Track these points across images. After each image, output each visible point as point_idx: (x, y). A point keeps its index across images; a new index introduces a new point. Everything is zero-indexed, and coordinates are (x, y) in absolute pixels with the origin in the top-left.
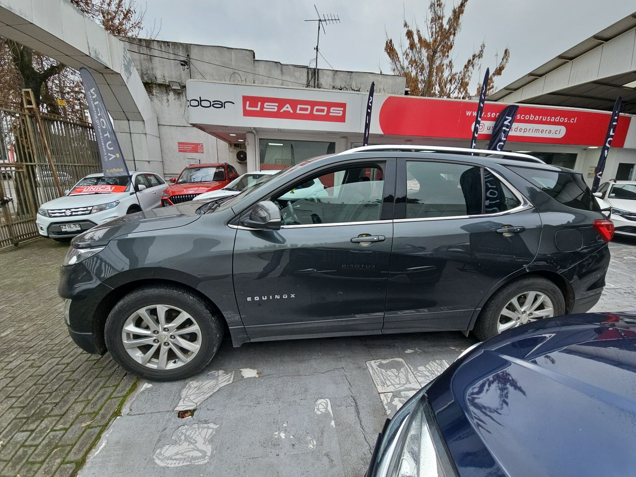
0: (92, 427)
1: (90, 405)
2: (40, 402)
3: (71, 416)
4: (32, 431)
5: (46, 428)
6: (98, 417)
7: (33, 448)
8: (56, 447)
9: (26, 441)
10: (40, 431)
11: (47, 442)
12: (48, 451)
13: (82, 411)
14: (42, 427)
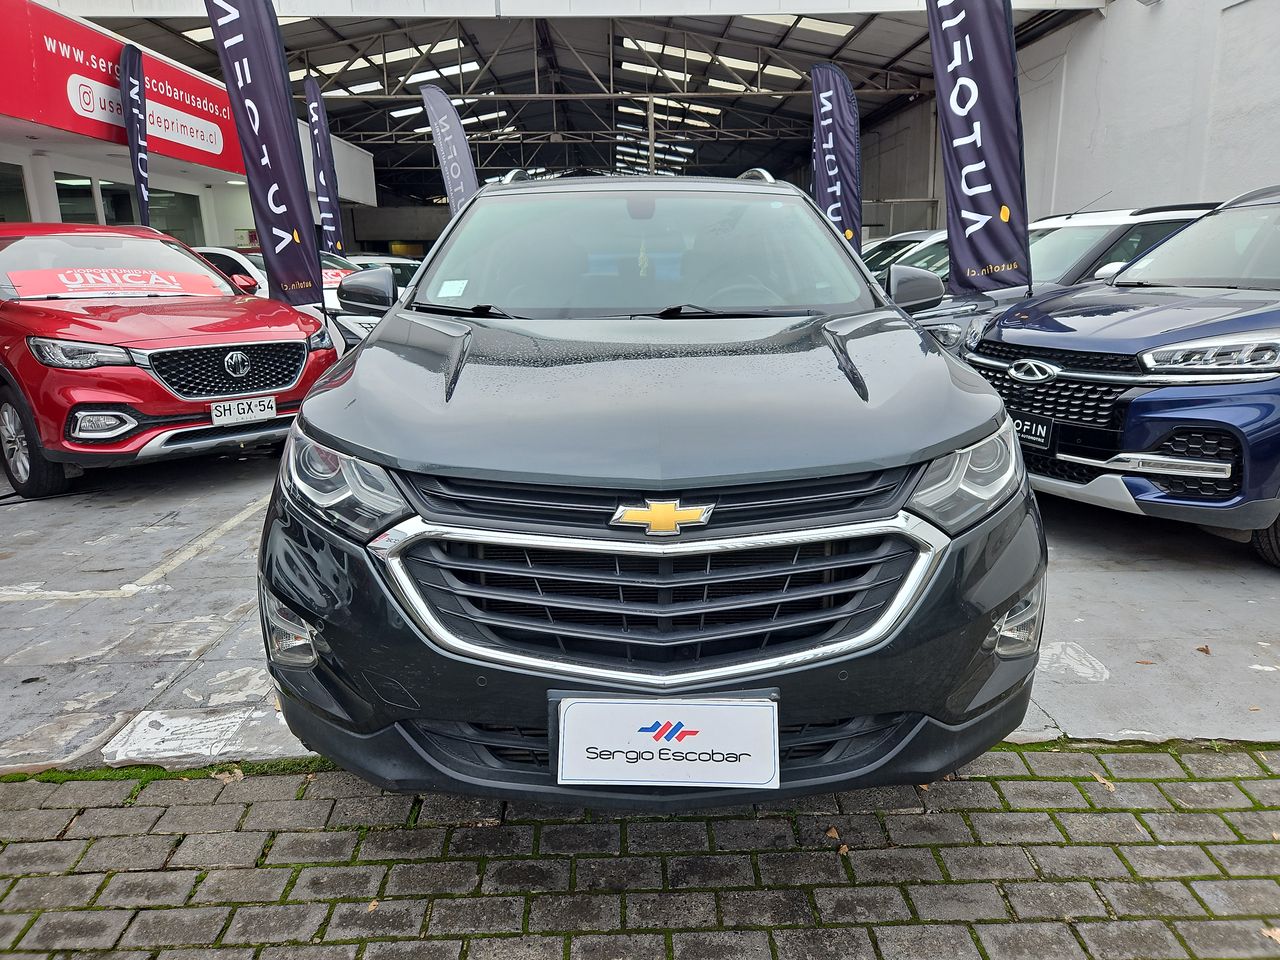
0: (1107, 771)
1: (1064, 805)
2: (1113, 929)
3: (1106, 825)
4: (1186, 882)
5: (1158, 859)
6: (1082, 772)
7: (1212, 849)
8: (1178, 809)
9: (1213, 878)
10: (1173, 867)
11: (1182, 832)
12: (1195, 818)
13: (1085, 811)
14: (1164, 866)
